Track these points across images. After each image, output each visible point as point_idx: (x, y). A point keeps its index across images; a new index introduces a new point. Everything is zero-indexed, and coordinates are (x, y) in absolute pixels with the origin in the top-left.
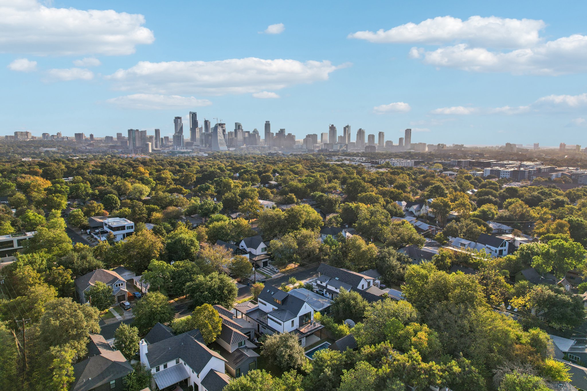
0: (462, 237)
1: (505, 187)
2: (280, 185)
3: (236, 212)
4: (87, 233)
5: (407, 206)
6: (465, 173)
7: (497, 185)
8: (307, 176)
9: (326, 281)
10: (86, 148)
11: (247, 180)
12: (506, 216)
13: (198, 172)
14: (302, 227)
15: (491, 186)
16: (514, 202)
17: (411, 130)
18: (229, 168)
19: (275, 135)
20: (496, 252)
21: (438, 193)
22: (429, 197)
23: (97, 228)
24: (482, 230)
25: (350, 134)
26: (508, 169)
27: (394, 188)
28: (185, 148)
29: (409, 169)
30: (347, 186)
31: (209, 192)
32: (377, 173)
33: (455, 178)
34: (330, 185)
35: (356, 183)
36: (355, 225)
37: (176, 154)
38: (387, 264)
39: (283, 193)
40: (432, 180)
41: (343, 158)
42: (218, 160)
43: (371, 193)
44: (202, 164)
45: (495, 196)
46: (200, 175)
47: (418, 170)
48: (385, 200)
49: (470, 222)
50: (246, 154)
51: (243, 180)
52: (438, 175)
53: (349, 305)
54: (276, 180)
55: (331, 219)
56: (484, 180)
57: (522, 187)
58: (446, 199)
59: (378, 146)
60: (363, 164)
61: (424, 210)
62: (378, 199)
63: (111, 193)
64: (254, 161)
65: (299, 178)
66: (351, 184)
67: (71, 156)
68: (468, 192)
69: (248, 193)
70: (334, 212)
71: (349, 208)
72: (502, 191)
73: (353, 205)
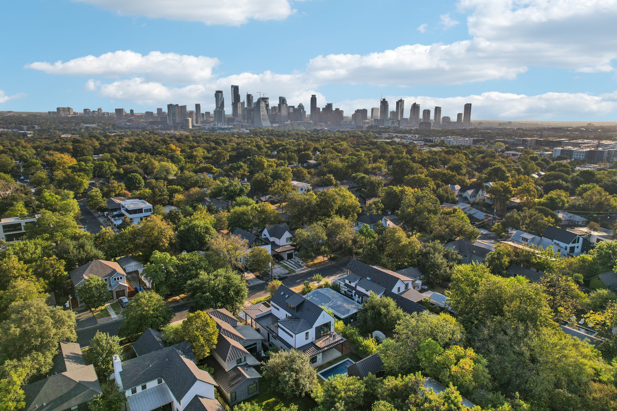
0: (524, 229)
1: (579, 170)
2: (319, 164)
3: (266, 195)
4: (104, 215)
5: (461, 190)
6: (530, 154)
7: (568, 167)
8: (350, 155)
9: (355, 280)
10: (126, 124)
11: (284, 159)
12: (579, 205)
13: (233, 149)
14: (336, 214)
15: (561, 168)
16: (590, 189)
17: (471, 104)
18: (268, 145)
19: (321, 110)
20: (566, 249)
21: (498, 177)
22: (487, 180)
23: (115, 210)
24: (549, 222)
25: (403, 109)
26: (582, 148)
27: (447, 169)
28: (226, 124)
29: (466, 148)
30: (393, 167)
31: (241, 172)
32: (429, 152)
33: (519, 158)
34: (374, 165)
35: (403, 163)
36: (398, 213)
37: (216, 130)
38: (431, 262)
39: (321, 174)
40: (492, 160)
41: (394, 135)
42: (259, 136)
43: (420, 175)
44: (240, 140)
45: (567, 181)
46: (234, 153)
47: (477, 149)
48: (435, 184)
49: (534, 212)
50: (289, 131)
51: (279, 158)
52: (499, 155)
53: (379, 313)
54: (316, 159)
55: (370, 205)
56: (553, 161)
57: (599, 170)
58: (507, 184)
59: (434, 122)
60: (415, 142)
61: (481, 195)
62: (427, 182)
63: (136, 171)
64: (297, 138)
65: (342, 157)
66: (398, 164)
67: (109, 133)
68: (534, 175)
69: (281, 174)
70: (376, 196)
71: (392, 193)
72: (575, 174)
73: (397, 189)
